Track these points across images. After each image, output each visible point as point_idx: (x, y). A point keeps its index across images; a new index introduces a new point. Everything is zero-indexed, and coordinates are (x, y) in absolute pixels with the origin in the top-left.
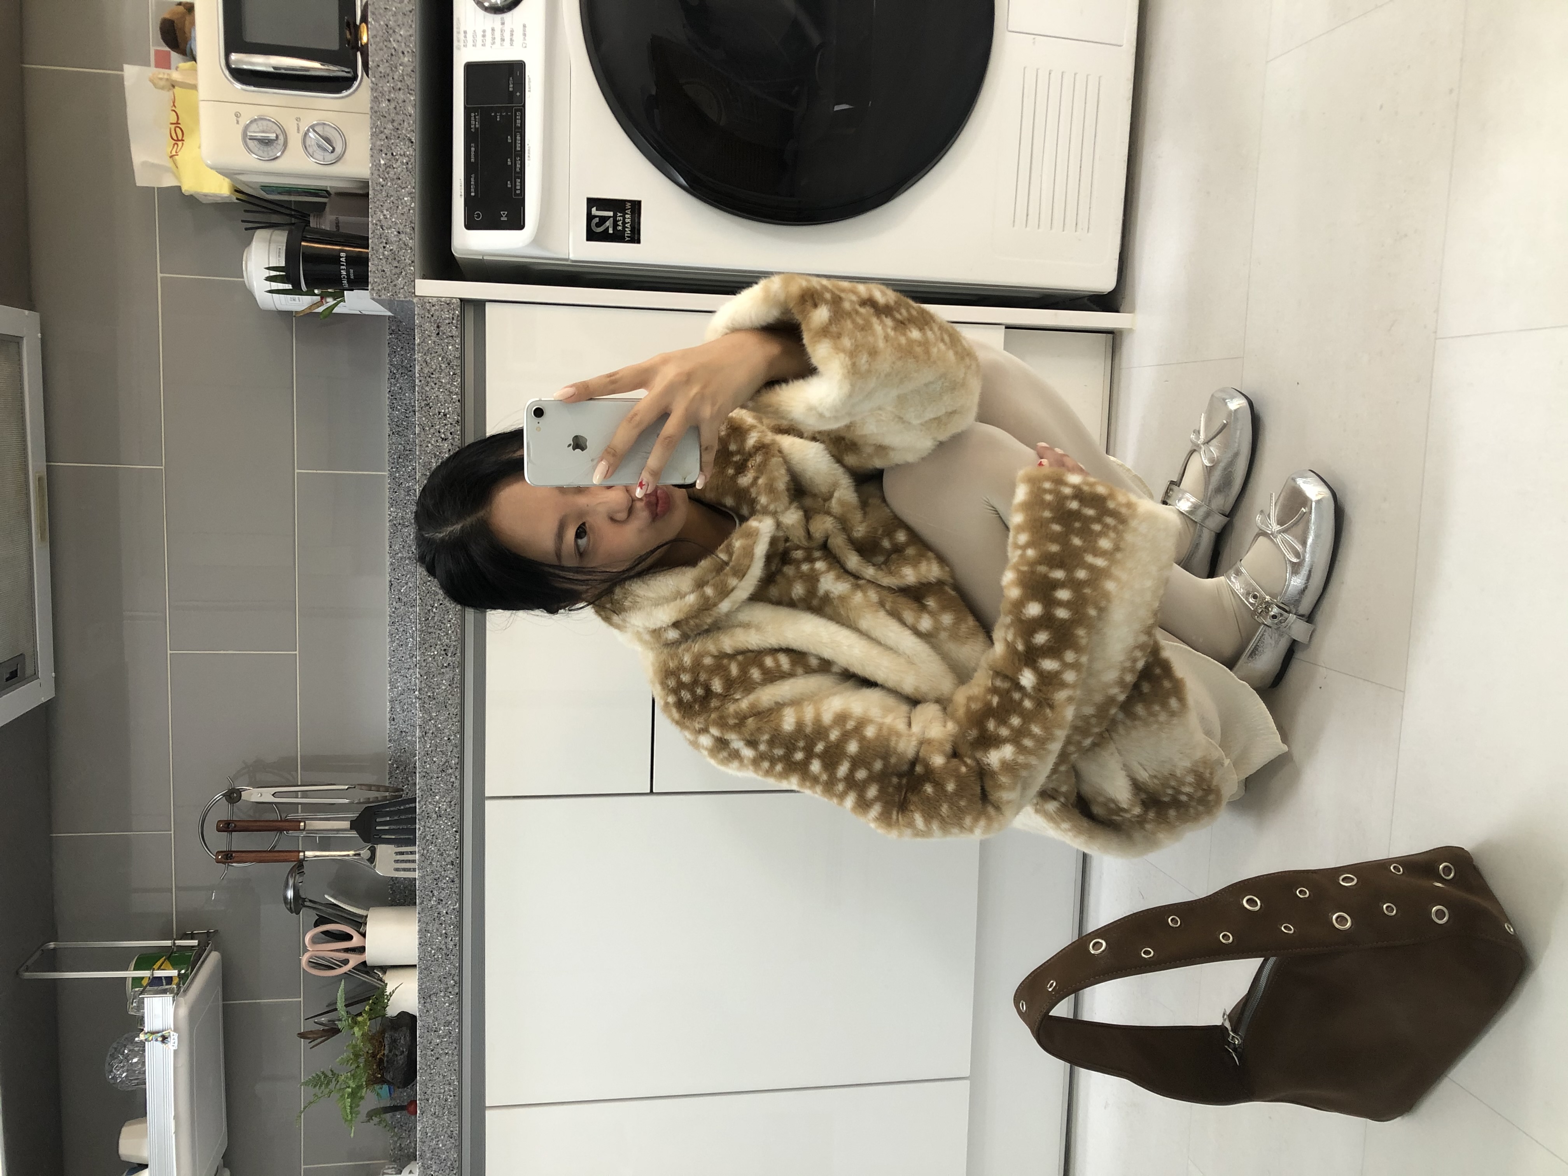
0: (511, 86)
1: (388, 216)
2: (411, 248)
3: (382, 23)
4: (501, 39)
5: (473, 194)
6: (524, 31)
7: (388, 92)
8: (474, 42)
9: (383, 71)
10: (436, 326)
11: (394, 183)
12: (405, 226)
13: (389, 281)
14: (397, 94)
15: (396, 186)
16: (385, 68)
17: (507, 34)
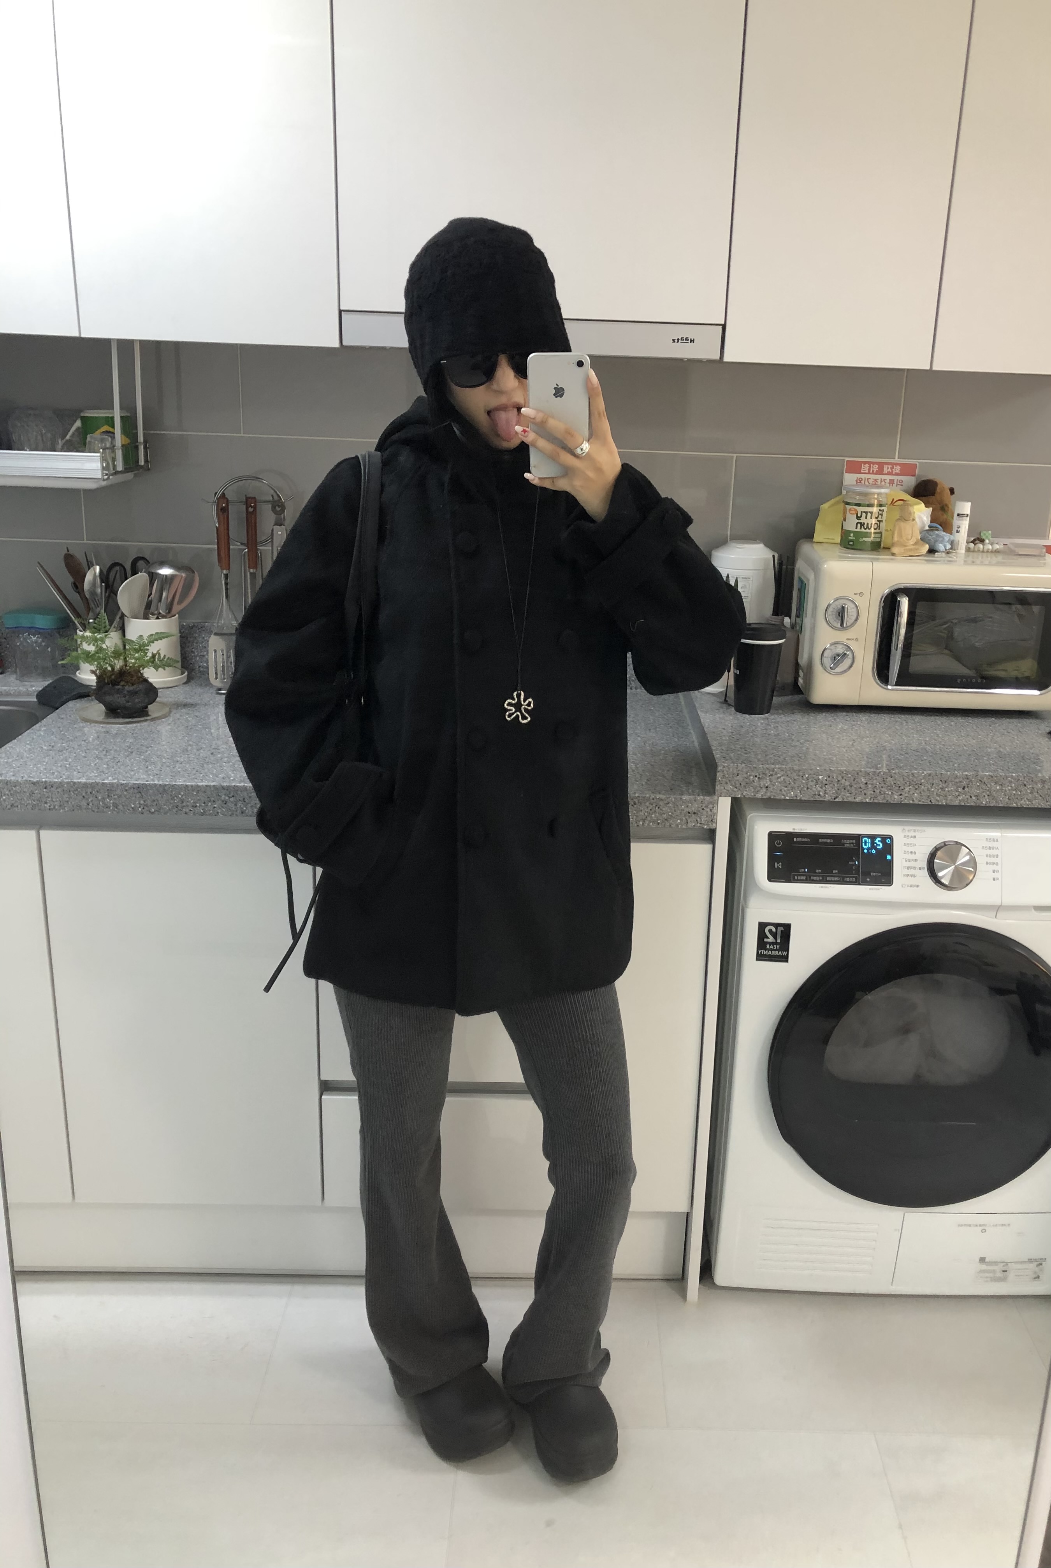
0: (874, 874)
1: (779, 780)
2: (754, 795)
3: (923, 781)
4: (909, 867)
5: (795, 839)
6: (914, 886)
7: (871, 783)
8: (908, 844)
10: (695, 811)
11: (805, 785)
12: (772, 792)
13: (730, 779)
14: (870, 789)
15: (802, 786)
16: (890, 781)
17: (911, 872)
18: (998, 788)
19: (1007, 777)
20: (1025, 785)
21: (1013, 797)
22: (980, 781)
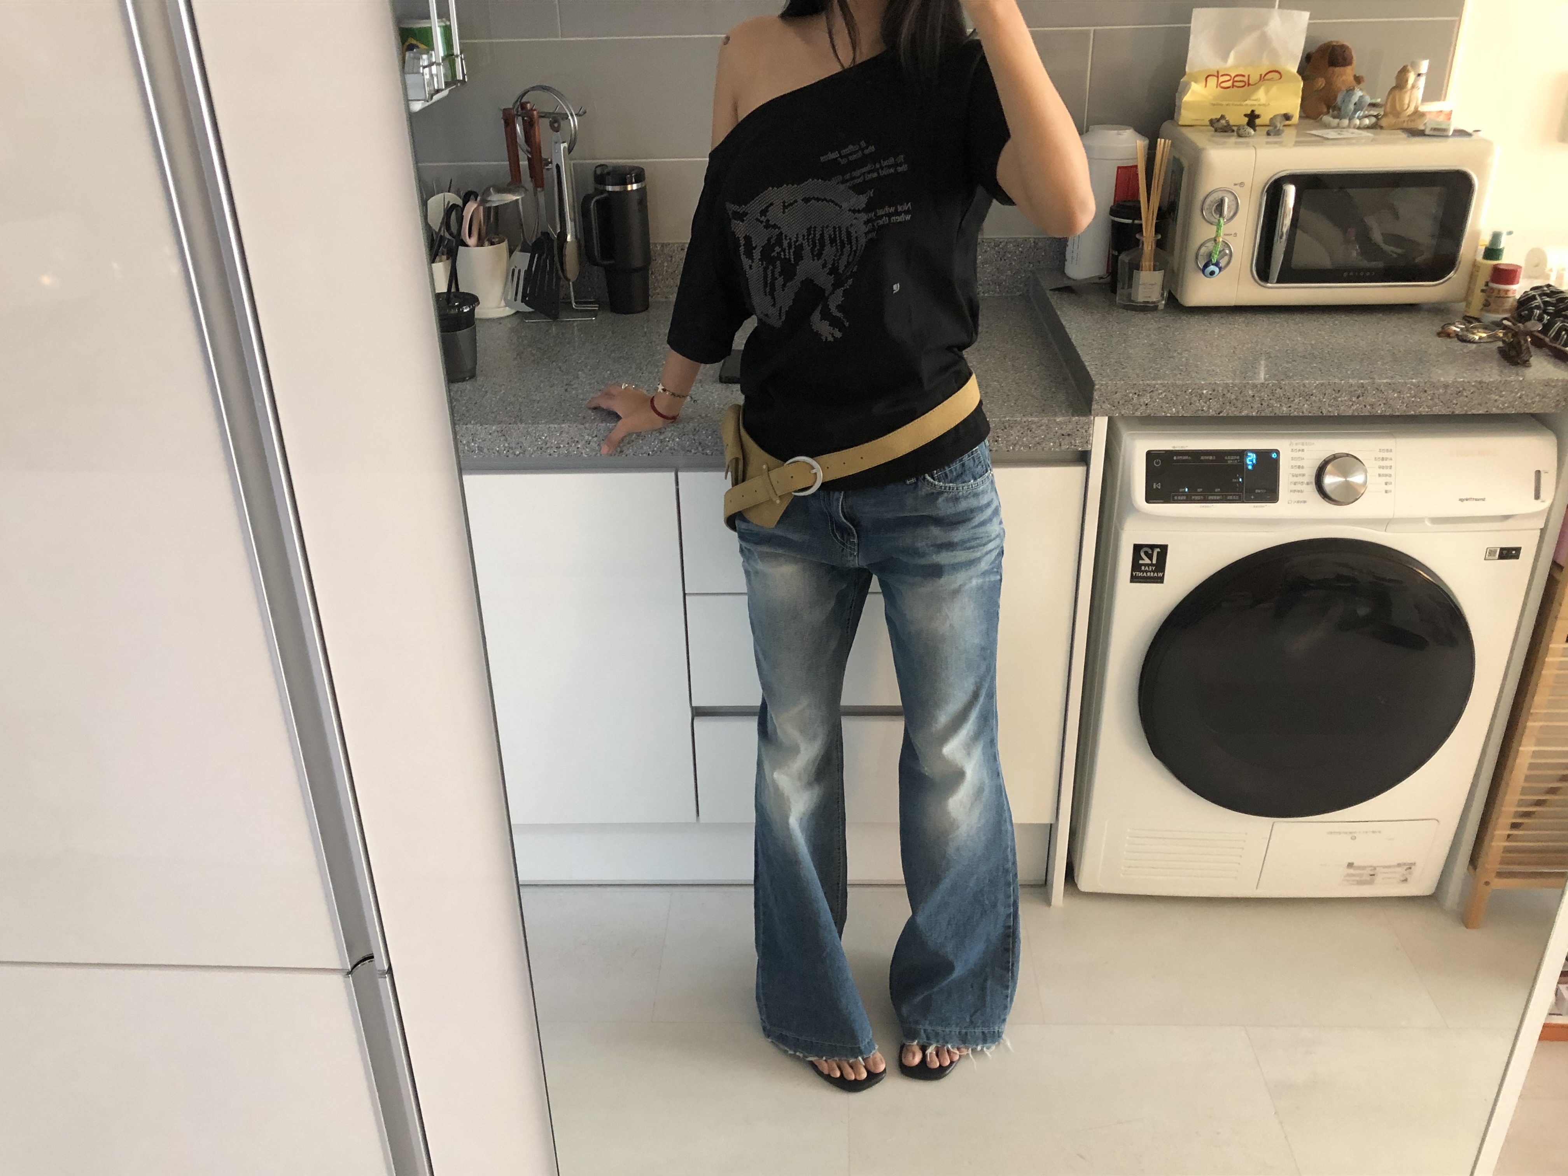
0: (1259, 491)
1: (1160, 396)
2: (1133, 414)
3: (1314, 391)
4: (1296, 482)
5: (1175, 458)
6: (1301, 503)
7: (1259, 395)
8: (1295, 458)
9: (1277, 392)
10: (1070, 433)
11: (1187, 401)
12: (1152, 409)
13: (1108, 398)
14: (1258, 402)
15: (1185, 402)
16: (1279, 393)
17: (1299, 487)
18: (1396, 395)
19: (1405, 383)
20: (1425, 391)
21: (1411, 404)
22: (1377, 389)
